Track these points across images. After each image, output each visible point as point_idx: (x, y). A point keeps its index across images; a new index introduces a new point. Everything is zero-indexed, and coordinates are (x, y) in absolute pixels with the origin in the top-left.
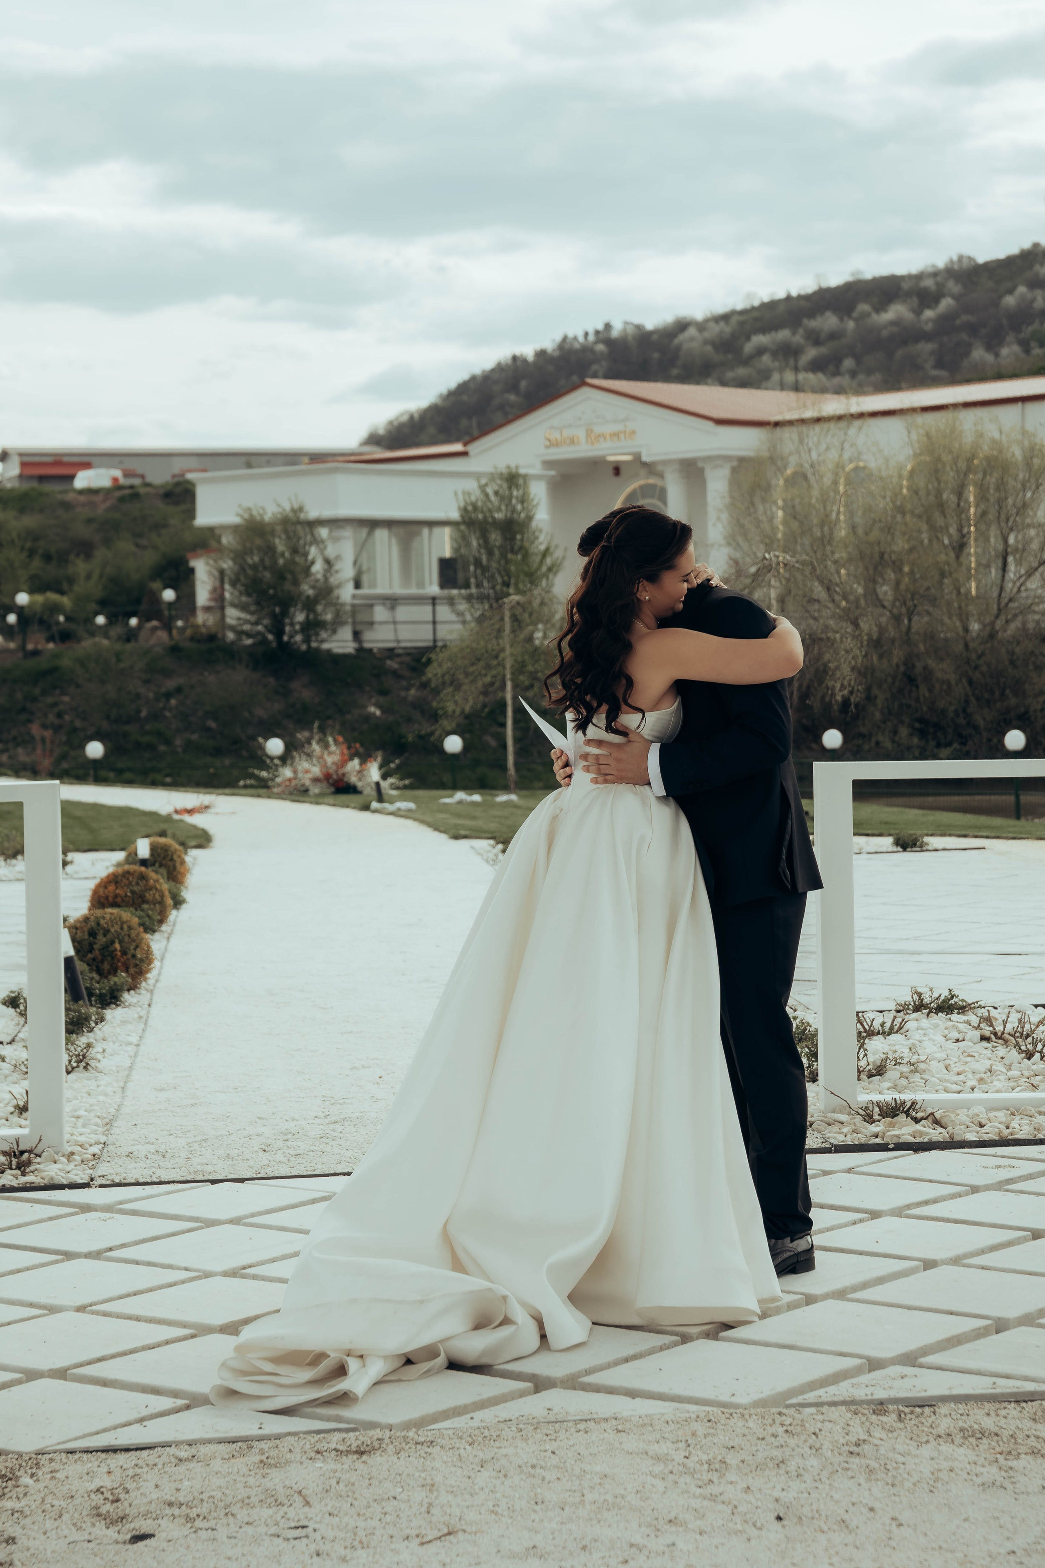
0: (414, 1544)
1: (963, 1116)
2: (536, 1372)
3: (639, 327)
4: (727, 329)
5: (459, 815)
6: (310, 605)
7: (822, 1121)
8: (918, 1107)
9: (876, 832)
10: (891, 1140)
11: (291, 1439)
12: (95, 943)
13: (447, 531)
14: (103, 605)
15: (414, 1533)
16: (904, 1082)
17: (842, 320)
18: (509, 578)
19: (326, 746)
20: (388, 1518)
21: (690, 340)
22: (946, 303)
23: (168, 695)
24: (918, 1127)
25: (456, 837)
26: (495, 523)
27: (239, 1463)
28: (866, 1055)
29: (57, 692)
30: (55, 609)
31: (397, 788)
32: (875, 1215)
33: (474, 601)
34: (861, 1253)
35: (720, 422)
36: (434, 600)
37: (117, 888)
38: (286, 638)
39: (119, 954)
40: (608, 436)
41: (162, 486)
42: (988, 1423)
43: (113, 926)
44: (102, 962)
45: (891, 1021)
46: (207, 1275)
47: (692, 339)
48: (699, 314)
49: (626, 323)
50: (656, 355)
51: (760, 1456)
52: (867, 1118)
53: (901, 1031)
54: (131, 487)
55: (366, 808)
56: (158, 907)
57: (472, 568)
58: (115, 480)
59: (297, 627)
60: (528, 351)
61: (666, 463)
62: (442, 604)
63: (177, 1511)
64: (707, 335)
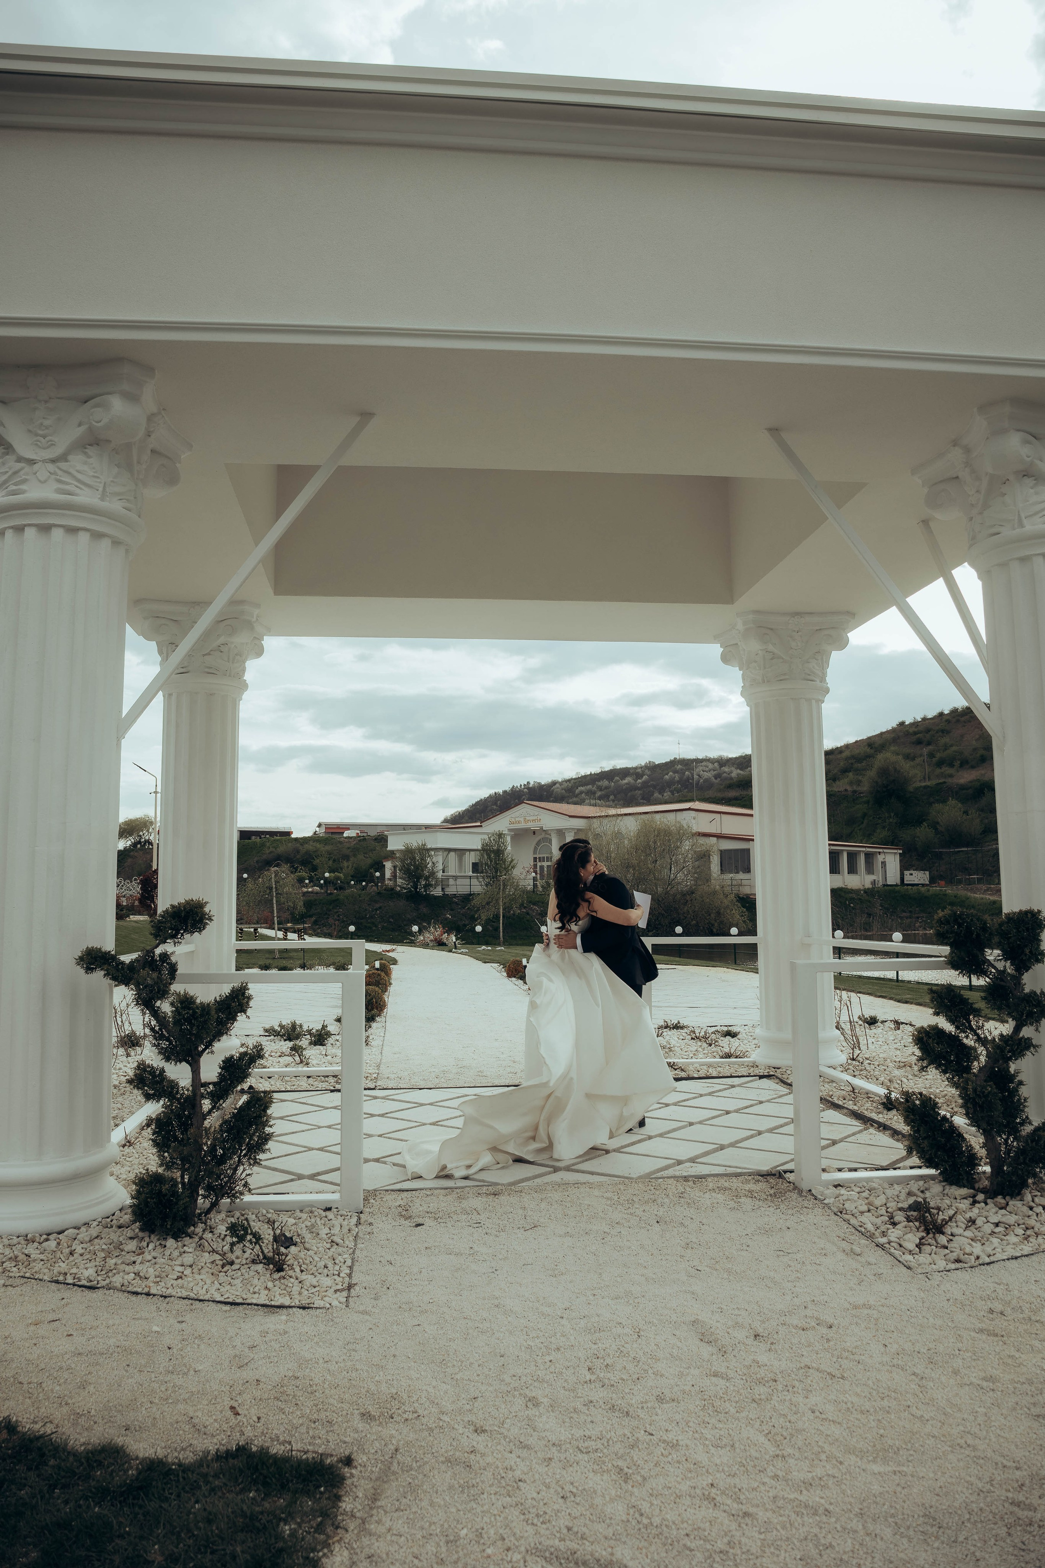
0: (522, 1230)
1: (691, 1068)
3: (539, 783)
5: (484, 954)
6: (427, 878)
11: (468, 1189)
13: (476, 853)
14: (353, 877)
15: (521, 1226)
18: (498, 869)
19: (436, 929)
20: (510, 1220)
22: (645, 777)
23: (376, 910)
24: (676, 1072)
25: (485, 963)
26: (494, 851)
27: (449, 1198)
29: (339, 908)
30: (338, 878)
31: (461, 944)
33: (485, 878)
35: (571, 816)
36: (470, 877)
37: (372, 978)
38: (418, 890)
39: (375, 1003)
40: (532, 821)
41: (375, 836)
42: (727, 1184)
43: (372, 993)
44: (369, 1006)
46: (424, 1124)
47: (558, 788)
48: (560, 779)
49: (534, 782)
50: (547, 793)
51: (646, 1198)
54: (363, 836)
55: (450, 951)
56: (384, 985)
57: (484, 866)
58: (357, 833)
59: (422, 886)
60: (500, 791)
61: (552, 830)
62: (473, 879)
63: (430, 1215)
64: (563, 786)
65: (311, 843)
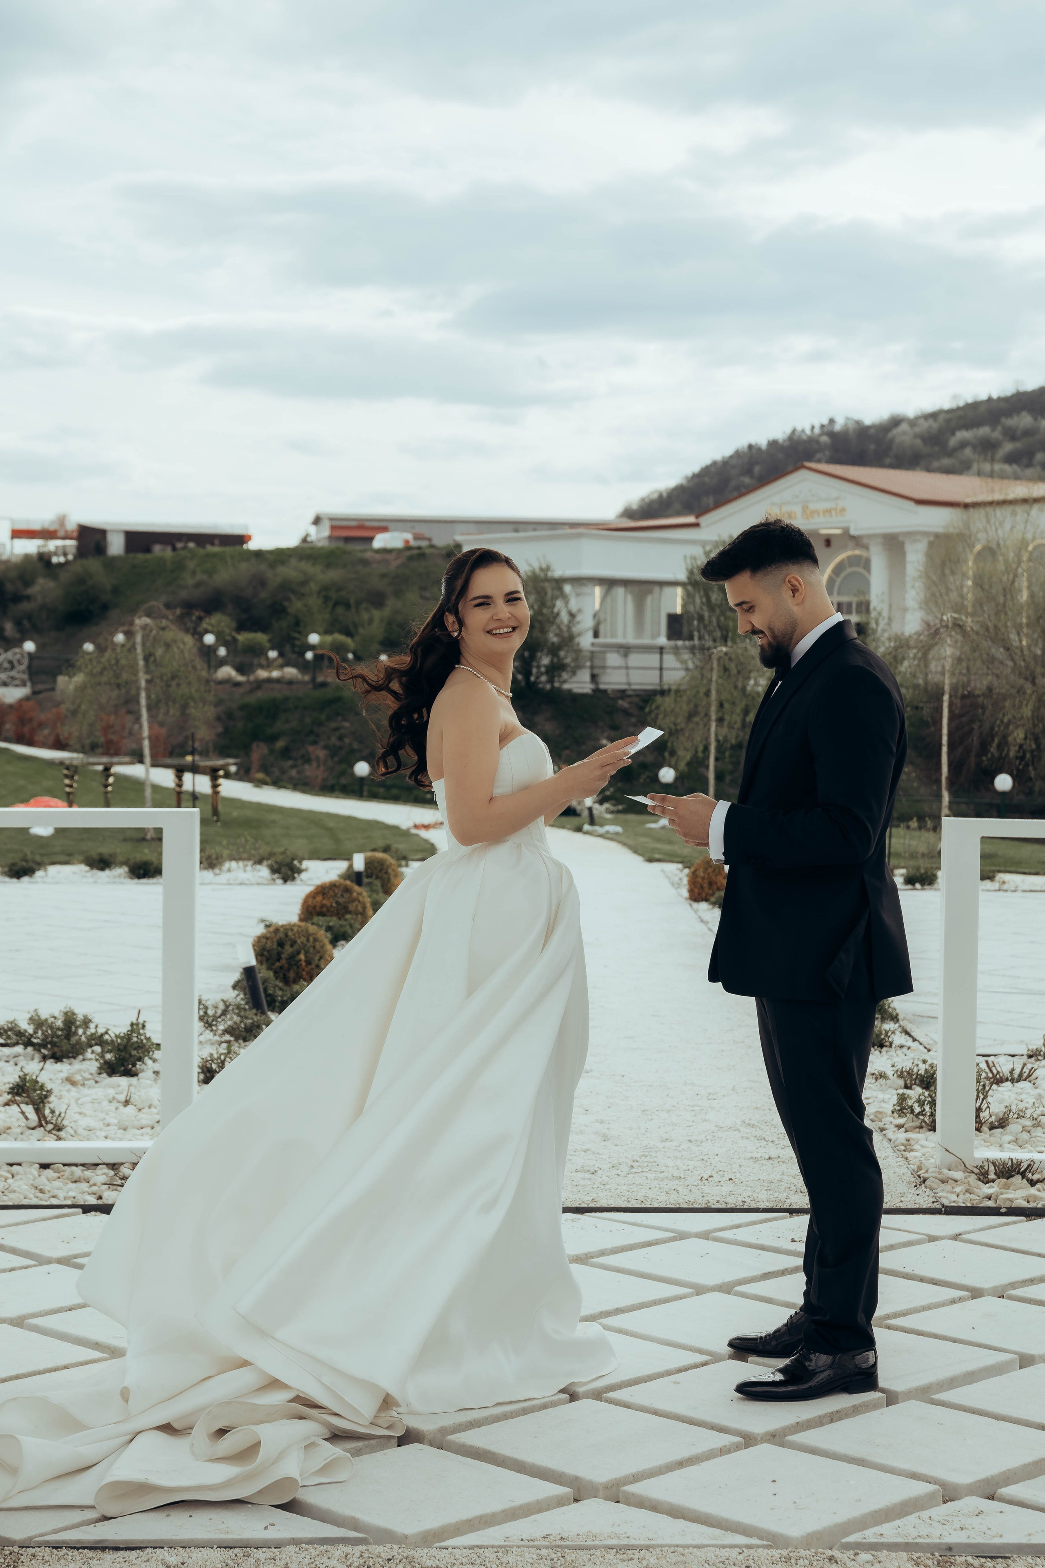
2: (578, 1475)
3: (858, 422)
4: (935, 425)
5: (658, 840)
6: (554, 650)
7: (936, 1178)
8: (1035, 1167)
9: (1033, 871)
10: (1004, 1203)
12: (283, 953)
13: (679, 591)
16: (1025, 1136)
17: (1036, 419)
18: (727, 632)
21: (903, 435)
24: (1033, 1191)
25: (650, 860)
28: (988, 1107)
29: (340, 718)
31: (612, 812)
32: (976, 1293)
33: (696, 651)
34: (955, 1341)
35: (921, 503)
36: (661, 650)
37: (324, 899)
38: (533, 679)
39: (304, 964)
40: (821, 513)
41: (445, 548)
43: (300, 938)
44: (289, 970)
45: (1021, 1067)
47: (904, 433)
48: (911, 411)
49: (847, 419)
50: (872, 447)
52: (982, 1177)
53: (1031, 1078)
54: (419, 548)
55: (579, 829)
56: (360, 917)
57: (696, 623)
58: (407, 542)
59: (543, 669)
60: (762, 441)
61: (871, 536)
62: (668, 653)
64: (917, 430)
65: (293, 561)
